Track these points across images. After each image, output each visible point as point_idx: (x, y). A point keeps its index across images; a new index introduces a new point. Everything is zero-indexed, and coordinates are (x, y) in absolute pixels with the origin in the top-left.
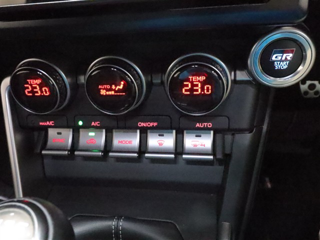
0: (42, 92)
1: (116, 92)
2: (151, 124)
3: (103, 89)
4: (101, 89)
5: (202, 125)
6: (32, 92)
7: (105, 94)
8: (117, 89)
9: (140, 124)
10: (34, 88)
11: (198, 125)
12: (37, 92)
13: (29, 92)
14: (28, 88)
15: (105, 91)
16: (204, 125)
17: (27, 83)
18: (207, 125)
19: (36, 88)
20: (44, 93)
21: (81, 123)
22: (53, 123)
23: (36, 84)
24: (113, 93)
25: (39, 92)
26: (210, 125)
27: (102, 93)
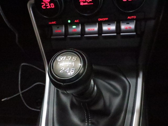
0: (50, 6)
1: (88, 3)
2: (105, 19)
3: (82, 2)
4: (80, 2)
5: (131, 17)
6: (46, 6)
7: (82, 5)
8: (89, 1)
9: (99, 20)
10: (46, 4)
11: (129, 18)
12: (48, 6)
13: (44, 7)
14: (43, 4)
15: (82, 3)
16: (132, 17)
17: (43, 2)
18: (133, 17)
19: (47, 4)
20: (52, 6)
21: (69, 21)
22: (55, 22)
23: (47, 2)
24: (86, 4)
25: (49, 6)
26: (135, 17)
27: (81, 4)
